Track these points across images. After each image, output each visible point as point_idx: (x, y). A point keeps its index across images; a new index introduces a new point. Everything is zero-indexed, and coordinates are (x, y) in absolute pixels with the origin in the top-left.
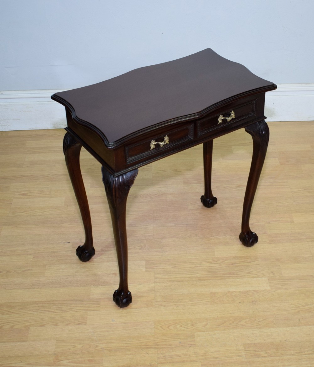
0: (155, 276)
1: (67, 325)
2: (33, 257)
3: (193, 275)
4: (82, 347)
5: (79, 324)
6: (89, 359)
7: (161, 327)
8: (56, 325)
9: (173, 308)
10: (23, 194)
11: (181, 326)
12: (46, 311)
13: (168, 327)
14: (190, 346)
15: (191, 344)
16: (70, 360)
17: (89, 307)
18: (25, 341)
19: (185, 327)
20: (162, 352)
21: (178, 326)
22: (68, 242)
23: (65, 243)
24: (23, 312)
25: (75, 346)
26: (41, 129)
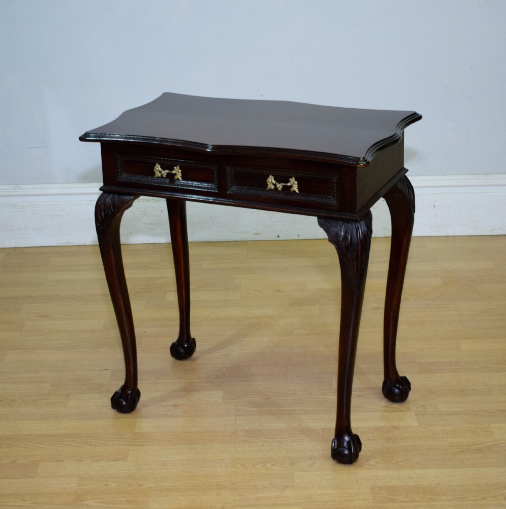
0: (237, 408)
1: (97, 461)
2: (52, 385)
3: (297, 408)
4: (118, 486)
5: (115, 460)
6: (127, 499)
7: (241, 465)
8: (80, 460)
9: (263, 445)
10: (42, 316)
11: (274, 465)
12: (65, 445)
13: (253, 466)
14: (286, 488)
15: (288, 486)
16: (98, 500)
17: (131, 442)
18: (32, 478)
19: (279, 467)
20: (241, 494)
21: (269, 466)
22: (106, 369)
23: (100, 370)
24: (31, 446)
25: (107, 485)
26: (74, 244)
